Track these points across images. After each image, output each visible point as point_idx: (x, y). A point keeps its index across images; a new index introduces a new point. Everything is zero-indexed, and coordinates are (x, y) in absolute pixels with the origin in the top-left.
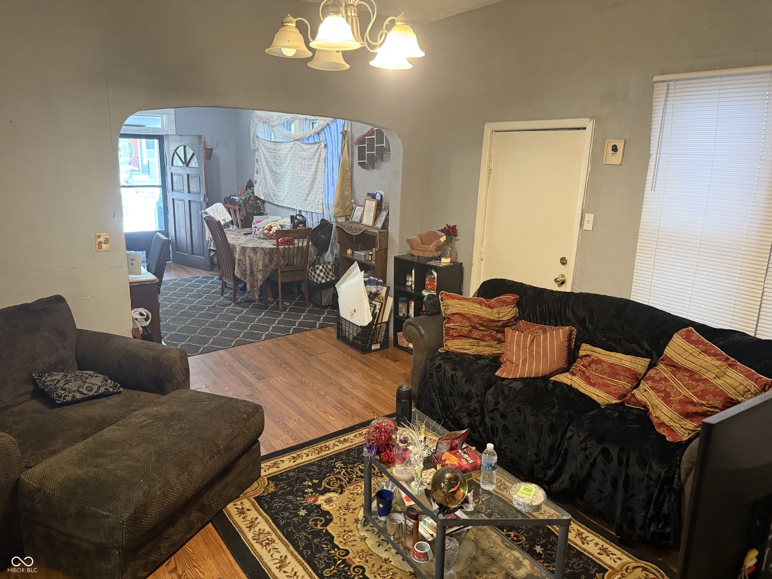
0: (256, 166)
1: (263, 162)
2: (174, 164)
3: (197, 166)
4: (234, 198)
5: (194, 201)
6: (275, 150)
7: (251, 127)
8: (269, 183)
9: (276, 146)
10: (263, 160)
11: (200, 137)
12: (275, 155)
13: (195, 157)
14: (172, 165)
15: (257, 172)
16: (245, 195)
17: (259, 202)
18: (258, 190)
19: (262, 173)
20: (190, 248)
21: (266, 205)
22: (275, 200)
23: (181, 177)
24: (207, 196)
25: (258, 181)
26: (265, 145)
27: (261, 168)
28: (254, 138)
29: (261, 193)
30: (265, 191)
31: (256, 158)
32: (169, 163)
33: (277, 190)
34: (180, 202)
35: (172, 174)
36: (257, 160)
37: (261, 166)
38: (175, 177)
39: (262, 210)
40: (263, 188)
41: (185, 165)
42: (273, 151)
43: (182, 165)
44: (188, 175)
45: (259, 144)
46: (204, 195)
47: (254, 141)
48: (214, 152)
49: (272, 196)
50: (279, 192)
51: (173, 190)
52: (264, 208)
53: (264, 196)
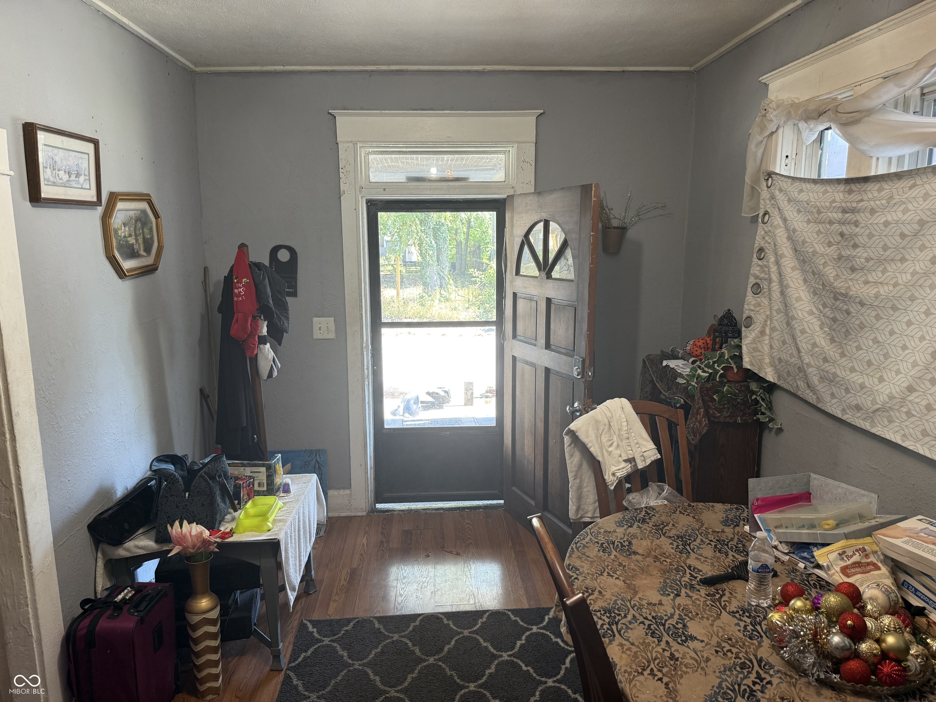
0: (755, 270)
1: (782, 256)
2: (523, 271)
3: (571, 276)
4: (672, 364)
5: (558, 373)
6: (853, 211)
7: (752, 147)
8: (803, 332)
9: (855, 197)
10: (786, 248)
11: (586, 189)
12: (846, 229)
13: (568, 253)
14: (518, 272)
15: (757, 289)
16: (707, 366)
17: (754, 386)
18: (756, 350)
19: (776, 295)
20: (540, 492)
21: (779, 399)
22: (827, 398)
23: (534, 304)
24: (593, 363)
25: (759, 319)
26: (803, 197)
27: (774, 277)
28: (756, 181)
29: (767, 360)
30: (784, 357)
31: (759, 242)
32: (512, 266)
33: (843, 361)
34: (527, 368)
35: (515, 295)
36: (761, 250)
37: (774, 269)
38: (521, 304)
39: (763, 414)
40: (776, 344)
41: (544, 275)
42: (838, 216)
43: (536, 273)
44: (549, 301)
45: (773, 197)
46: (583, 362)
47: (755, 193)
48: (631, 234)
49: (815, 380)
50: (853, 370)
51: (515, 336)
52: (770, 409)
53: (777, 370)
